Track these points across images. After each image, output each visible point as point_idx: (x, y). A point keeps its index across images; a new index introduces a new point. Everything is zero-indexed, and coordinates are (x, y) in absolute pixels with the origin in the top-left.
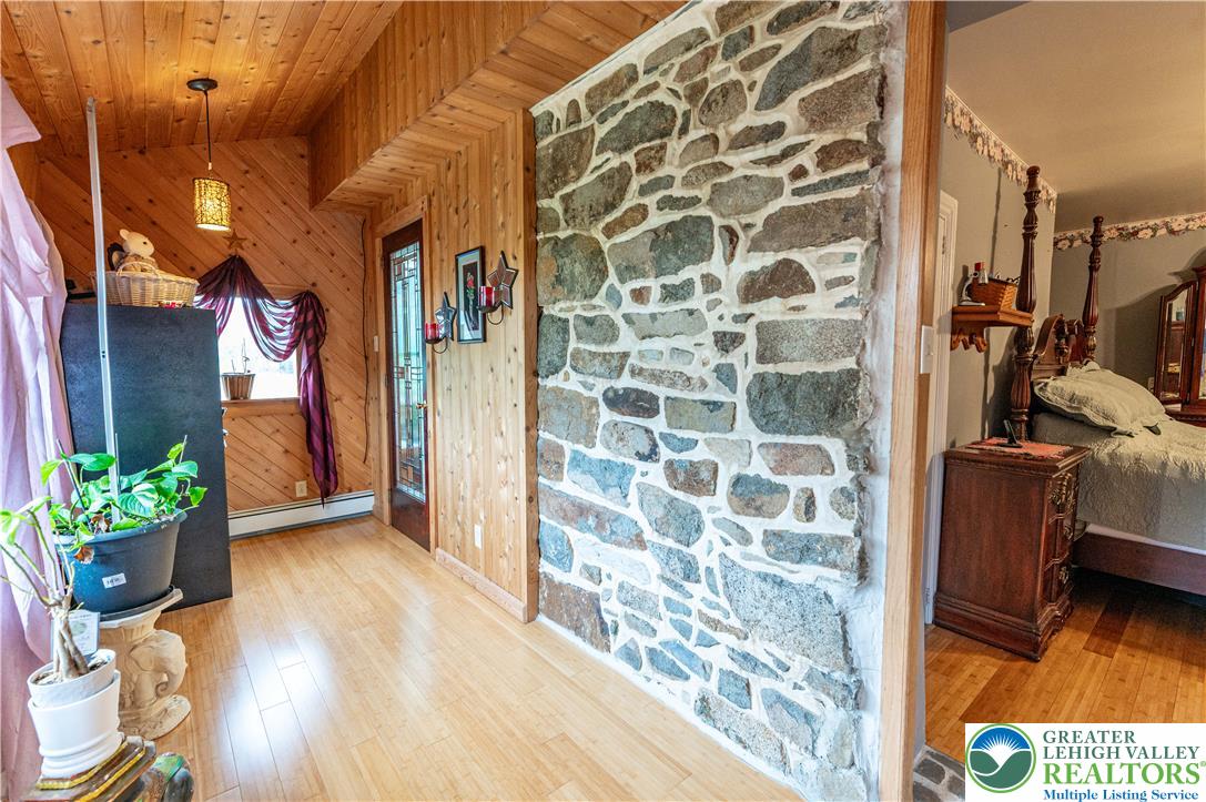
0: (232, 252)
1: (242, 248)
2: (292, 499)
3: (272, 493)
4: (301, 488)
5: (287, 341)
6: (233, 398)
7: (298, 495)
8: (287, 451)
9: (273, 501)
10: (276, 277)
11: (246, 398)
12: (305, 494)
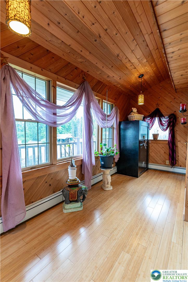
0: (157, 107)
1: (159, 106)
2: (165, 164)
3: (160, 162)
4: (168, 162)
5: (166, 126)
6: (154, 139)
7: (167, 164)
8: (165, 153)
9: (161, 164)
10: (166, 111)
11: (156, 139)
12: (168, 164)
